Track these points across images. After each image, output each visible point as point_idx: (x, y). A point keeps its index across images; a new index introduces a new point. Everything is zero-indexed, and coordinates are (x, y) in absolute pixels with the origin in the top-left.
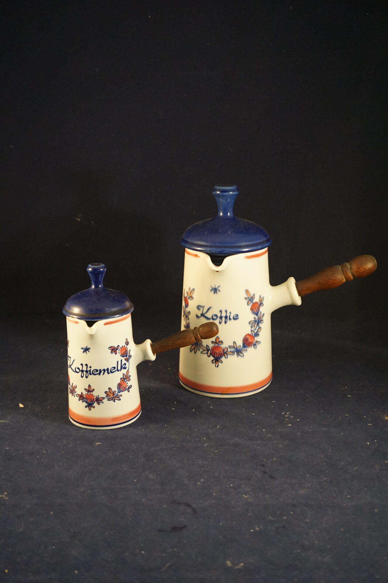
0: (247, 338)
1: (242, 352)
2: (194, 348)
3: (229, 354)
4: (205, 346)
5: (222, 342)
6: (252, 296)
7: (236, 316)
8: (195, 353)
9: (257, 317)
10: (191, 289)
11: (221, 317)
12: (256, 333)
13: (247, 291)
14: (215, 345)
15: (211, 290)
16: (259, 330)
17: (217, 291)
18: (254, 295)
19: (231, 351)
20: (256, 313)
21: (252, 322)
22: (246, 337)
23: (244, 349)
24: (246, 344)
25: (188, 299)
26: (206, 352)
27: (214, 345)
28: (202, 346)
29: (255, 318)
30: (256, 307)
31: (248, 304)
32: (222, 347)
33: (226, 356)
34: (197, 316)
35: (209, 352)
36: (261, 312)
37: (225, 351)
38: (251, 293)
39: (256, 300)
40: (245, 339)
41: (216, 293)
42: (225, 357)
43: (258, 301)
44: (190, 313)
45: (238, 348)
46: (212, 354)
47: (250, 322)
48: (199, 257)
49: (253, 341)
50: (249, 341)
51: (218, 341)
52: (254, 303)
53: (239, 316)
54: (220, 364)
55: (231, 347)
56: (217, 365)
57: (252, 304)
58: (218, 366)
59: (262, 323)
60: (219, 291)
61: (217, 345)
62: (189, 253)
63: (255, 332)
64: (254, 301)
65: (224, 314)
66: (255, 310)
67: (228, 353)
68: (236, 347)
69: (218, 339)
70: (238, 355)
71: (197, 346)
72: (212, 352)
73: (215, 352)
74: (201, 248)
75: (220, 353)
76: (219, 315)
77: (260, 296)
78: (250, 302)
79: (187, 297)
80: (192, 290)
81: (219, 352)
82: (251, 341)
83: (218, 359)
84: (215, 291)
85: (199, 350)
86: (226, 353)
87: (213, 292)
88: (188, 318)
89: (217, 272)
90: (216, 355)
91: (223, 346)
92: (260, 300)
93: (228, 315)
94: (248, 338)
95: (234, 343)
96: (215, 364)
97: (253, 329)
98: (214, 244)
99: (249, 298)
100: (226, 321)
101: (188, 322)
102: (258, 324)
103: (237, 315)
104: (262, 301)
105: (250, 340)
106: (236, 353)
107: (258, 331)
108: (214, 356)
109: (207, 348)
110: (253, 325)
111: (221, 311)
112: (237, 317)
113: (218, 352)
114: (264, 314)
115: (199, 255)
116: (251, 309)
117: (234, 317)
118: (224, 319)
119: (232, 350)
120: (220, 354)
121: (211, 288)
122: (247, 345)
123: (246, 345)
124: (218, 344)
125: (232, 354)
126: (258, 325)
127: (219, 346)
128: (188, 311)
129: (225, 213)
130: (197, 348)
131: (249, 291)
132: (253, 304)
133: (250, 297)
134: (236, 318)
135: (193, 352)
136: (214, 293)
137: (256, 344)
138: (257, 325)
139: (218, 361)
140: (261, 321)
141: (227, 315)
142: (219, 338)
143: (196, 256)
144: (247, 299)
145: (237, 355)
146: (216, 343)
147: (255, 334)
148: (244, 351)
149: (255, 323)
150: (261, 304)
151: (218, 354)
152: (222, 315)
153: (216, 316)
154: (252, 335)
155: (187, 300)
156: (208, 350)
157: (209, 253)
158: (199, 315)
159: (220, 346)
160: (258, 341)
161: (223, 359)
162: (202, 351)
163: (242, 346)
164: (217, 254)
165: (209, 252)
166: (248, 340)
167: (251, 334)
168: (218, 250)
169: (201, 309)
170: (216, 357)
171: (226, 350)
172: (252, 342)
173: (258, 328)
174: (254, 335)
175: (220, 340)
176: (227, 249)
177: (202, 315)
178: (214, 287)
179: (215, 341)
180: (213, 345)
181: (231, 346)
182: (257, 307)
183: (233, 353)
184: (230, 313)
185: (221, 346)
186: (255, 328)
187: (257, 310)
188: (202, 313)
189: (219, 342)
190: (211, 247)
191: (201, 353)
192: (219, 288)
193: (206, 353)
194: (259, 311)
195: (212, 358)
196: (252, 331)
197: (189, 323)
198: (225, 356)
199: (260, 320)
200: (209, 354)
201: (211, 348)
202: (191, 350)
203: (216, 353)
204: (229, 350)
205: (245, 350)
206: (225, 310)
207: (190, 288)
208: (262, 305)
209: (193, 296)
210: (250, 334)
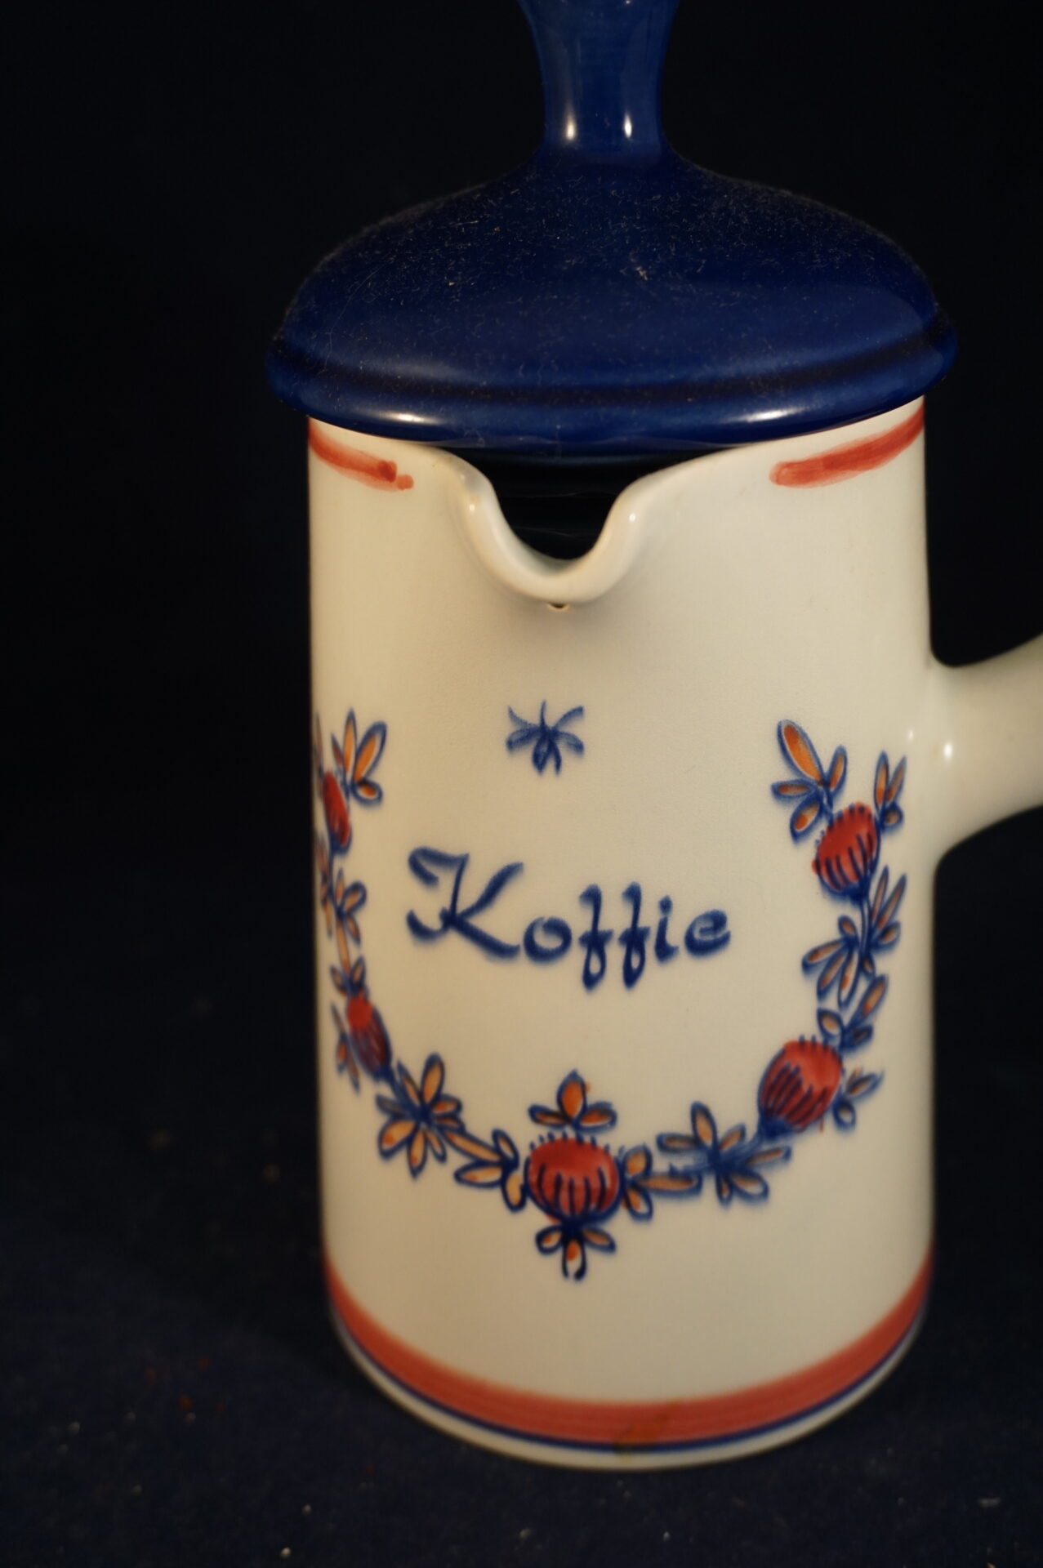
0: (793, 1068)
1: (757, 1170)
2: (409, 1142)
3: (663, 1193)
4: (487, 1138)
5: (606, 1113)
6: (826, 768)
7: (709, 924)
8: (416, 1170)
9: (856, 917)
10: (362, 729)
11: (595, 942)
12: (855, 1022)
13: (790, 737)
14: (558, 1135)
15: (511, 744)
16: (872, 1001)
17: (562, 747)
18: (840, 756)
19: (673, 1174)
20: (855, 882)
21: (825, 956)
22: (786, 1062)
23: (766, 1147)
24: (780, 1111)
25: (343, 794)
26: (494, 1175)
27: (551, 1136)
28: (462, 1131)
29: (844, 922)
30: (854, 844)
31: (797, 832)
32: (606, 1149)
33: (642, 1208)
34: (415, 926)
35: (516, 1179)
36: (886, 873)
37: (629, 1176)
38: (815, 742)
39: (858, 790)
40: (773, 1078)
41: (550, 765)
42: (635, 1215)
43: (867, 799)
44: (363, 900)
45: (726, 1149)
46: (535, 1191)
47: (814, 953)
48: (406, 483)
49: (829, 1083)
50: (805, 1088)
51: (579, 1108)
52: (841, 817)
53: (731, 926)
54: (595, 1259)
55: (677, 1145)
56: (574, 1265)
57: (823, 826)
58: (581, 1274)
59: (892, 945)
60: (578, 747)
61: (571, 1133)
62: (337, 458)
63: (847, 1019)
64: (842, 804)
65: (616, 918)
66: (848, 870)
67: (652, 1183)
68: (708, 1142)
69: (577, 1092)
70: (725, 1195)
71: (423, 1126)
72: (533, 1178)
73: (558, 1182)
74: (417, 413)
75: (595, 1184)
76: (579, 922)
77: (883, 761)
78: (810, 816)
79: (339, 779)
80: (369, 735)
81: (587, 1182)
82: (817, 1089)
83: (585, 1230)
84: (544, 749)
85: (442, 1158)
86: (643, 1184)
87: (525, 755)
88: (350, 925)
89: (559, 606)
90: (564, 1196)
91: (618, 1139)
92: (882, 785)
93: (650, 918)
94: (798, 1070)
95: (700, 1112)
96: (558, 1256)
97: (831, 1004)
98: (521, 376)
99: (802, 784)
100: (635, 963)
101: (354, 957)
102: (866, 962)
103: (718, 920)
104: (894, 791)
105: (810, 1081)
106: (709, 1186)
107: (864, 1011)
108: (549, 1208)
109: (497, 1150)
110: (833, 973)
111: (593, 897)
112: (720, 935)
113: (579, 1183)
114: (902, 884)
115: (401, 471)
116: (817, 866)
117: (697, 935)
118: (615, 954)
119: (683, 1162)
120: (595, 1196)
121: (507, 729)
122: (790, 1115)
123: (781, 1118)
124: (577, 1127)
125: (685, 1187)
126: (868, 968)
127: (587, 1139)
128: (349, 880)
129: (599, 125)
130: (427, 1142)
131: (805, 735)
132: (831, 827)
133: (811, 776)
134: (709, 938)
135: (401, 1159)
136: (539, 762)
137: (849, 1097)
138: (861, 968)
139: (582, 1242)
140: (886, 932)
141: (643, 923)
142: (583, 1088)
143: (385, 473)
144: (791, 793)
145: (719, 1191)
146: (562, 1116)
147: (844, 1031)
148: (768, 1159)
149: (843, 959)
150: (888, 813)
151: (580, 1196)
152: (603, 926)
153: (558, 928)
154: (825, 1046)
155: (340, 804)
156: (507, 1166)
157: (478, 450)
158: (432, 921)
159: (593, 1142)
160: (866, 1072)
161: (620, 1225)
162: (466, 1169)
163: (752, 1129)
164: (550, 451)
165: (481, 443)
166: (798, 1085)
167: (820, 1039)
168: (559, 421)
169: (446, 879)
170: (566, 1210)
171: (637, 1166)
172: (825, 1094)
173: (863, 986)
174: (835, 1043)
175: (593, 1097)
176: (634, 412)
177: (454, 920)
178: (534, 720)
179: (553, 1105)
180: (543, 1131)
181: (673, 1137)
182: (859, 840)
183: (687, 1184)
184: (666, 905)
185: (602, 1140)
186: (845, 994)
187: (860, 865)
188: (446, 903)
189: (587, 1111)
190: (496, 396)
191: (459, 1176)
192: (577, 729)
193: (490, 1185)
194: (872, 865)
195: (535, 1218)
196: (822, 1015)
197: (361, 962)
198: (629, 1206)
199: (878, 932)
200: (515, 1194)
201: (524, 1153)
202: (387, 1146)
203: (565, 1185)
204: (661, 1164)
205: (776, 1151)
206: (624, 887)
207: (351, 719)
208: (893, 819)
209: (377, 777)
210: (808, 1038)
